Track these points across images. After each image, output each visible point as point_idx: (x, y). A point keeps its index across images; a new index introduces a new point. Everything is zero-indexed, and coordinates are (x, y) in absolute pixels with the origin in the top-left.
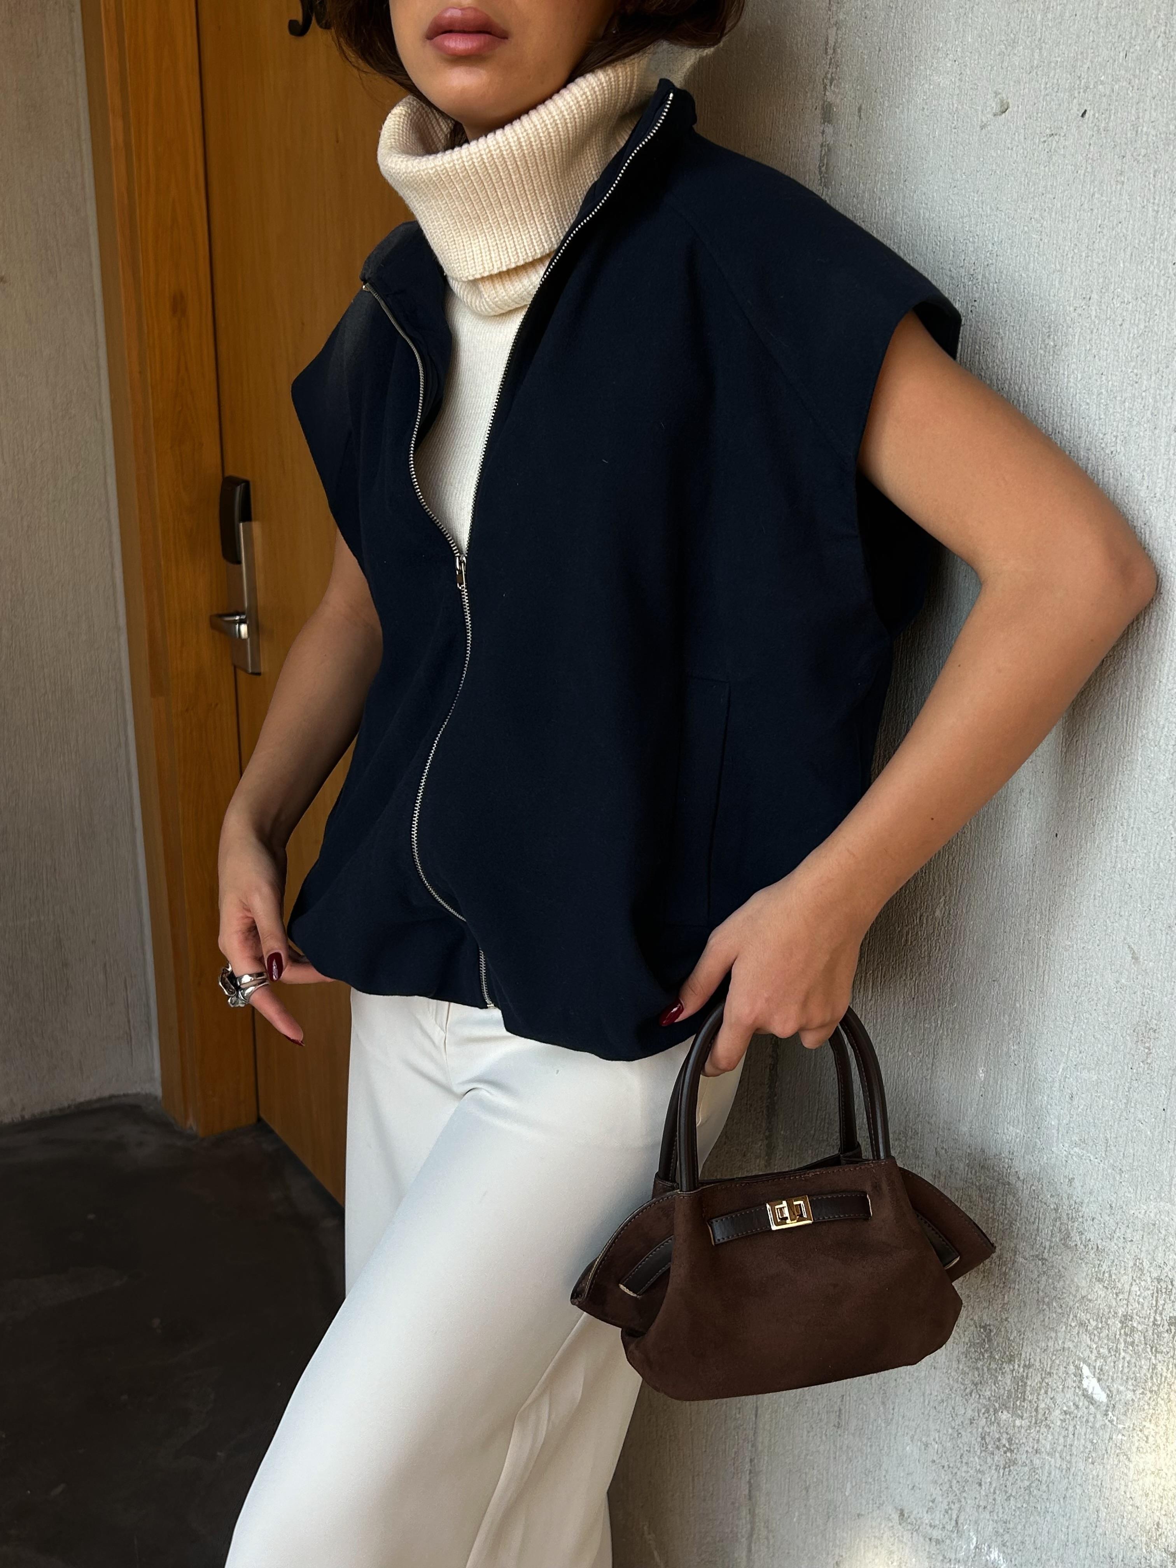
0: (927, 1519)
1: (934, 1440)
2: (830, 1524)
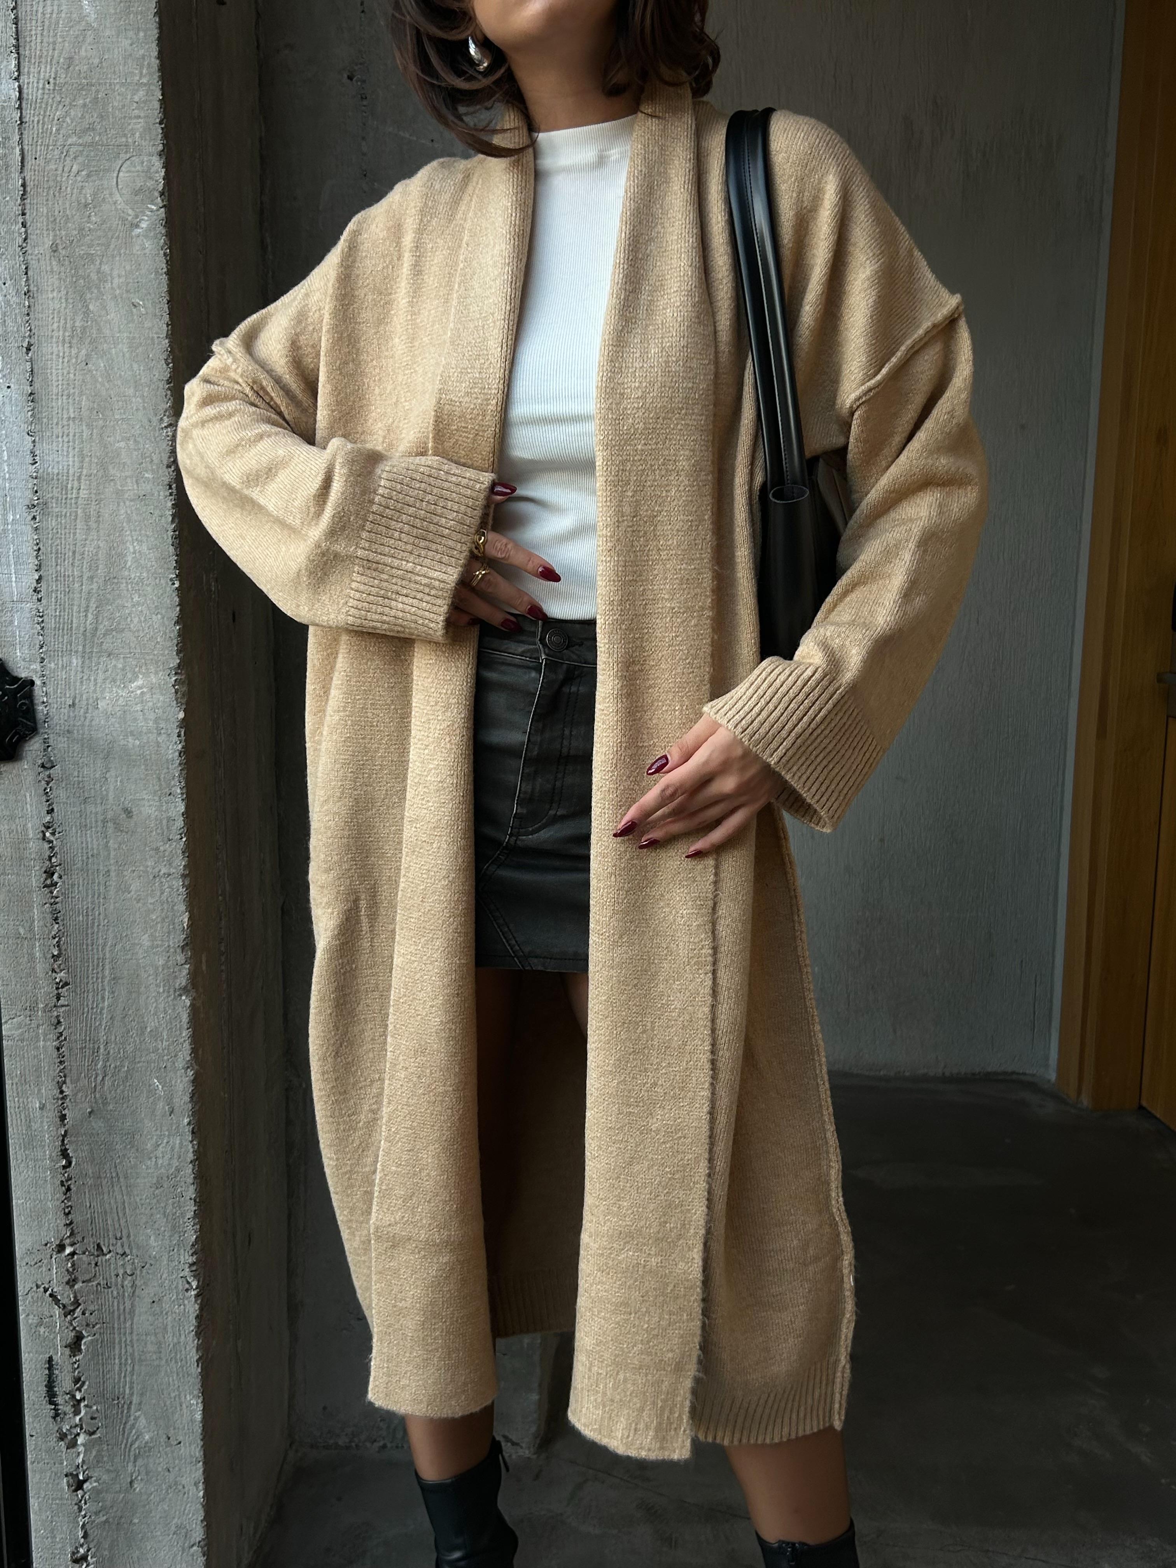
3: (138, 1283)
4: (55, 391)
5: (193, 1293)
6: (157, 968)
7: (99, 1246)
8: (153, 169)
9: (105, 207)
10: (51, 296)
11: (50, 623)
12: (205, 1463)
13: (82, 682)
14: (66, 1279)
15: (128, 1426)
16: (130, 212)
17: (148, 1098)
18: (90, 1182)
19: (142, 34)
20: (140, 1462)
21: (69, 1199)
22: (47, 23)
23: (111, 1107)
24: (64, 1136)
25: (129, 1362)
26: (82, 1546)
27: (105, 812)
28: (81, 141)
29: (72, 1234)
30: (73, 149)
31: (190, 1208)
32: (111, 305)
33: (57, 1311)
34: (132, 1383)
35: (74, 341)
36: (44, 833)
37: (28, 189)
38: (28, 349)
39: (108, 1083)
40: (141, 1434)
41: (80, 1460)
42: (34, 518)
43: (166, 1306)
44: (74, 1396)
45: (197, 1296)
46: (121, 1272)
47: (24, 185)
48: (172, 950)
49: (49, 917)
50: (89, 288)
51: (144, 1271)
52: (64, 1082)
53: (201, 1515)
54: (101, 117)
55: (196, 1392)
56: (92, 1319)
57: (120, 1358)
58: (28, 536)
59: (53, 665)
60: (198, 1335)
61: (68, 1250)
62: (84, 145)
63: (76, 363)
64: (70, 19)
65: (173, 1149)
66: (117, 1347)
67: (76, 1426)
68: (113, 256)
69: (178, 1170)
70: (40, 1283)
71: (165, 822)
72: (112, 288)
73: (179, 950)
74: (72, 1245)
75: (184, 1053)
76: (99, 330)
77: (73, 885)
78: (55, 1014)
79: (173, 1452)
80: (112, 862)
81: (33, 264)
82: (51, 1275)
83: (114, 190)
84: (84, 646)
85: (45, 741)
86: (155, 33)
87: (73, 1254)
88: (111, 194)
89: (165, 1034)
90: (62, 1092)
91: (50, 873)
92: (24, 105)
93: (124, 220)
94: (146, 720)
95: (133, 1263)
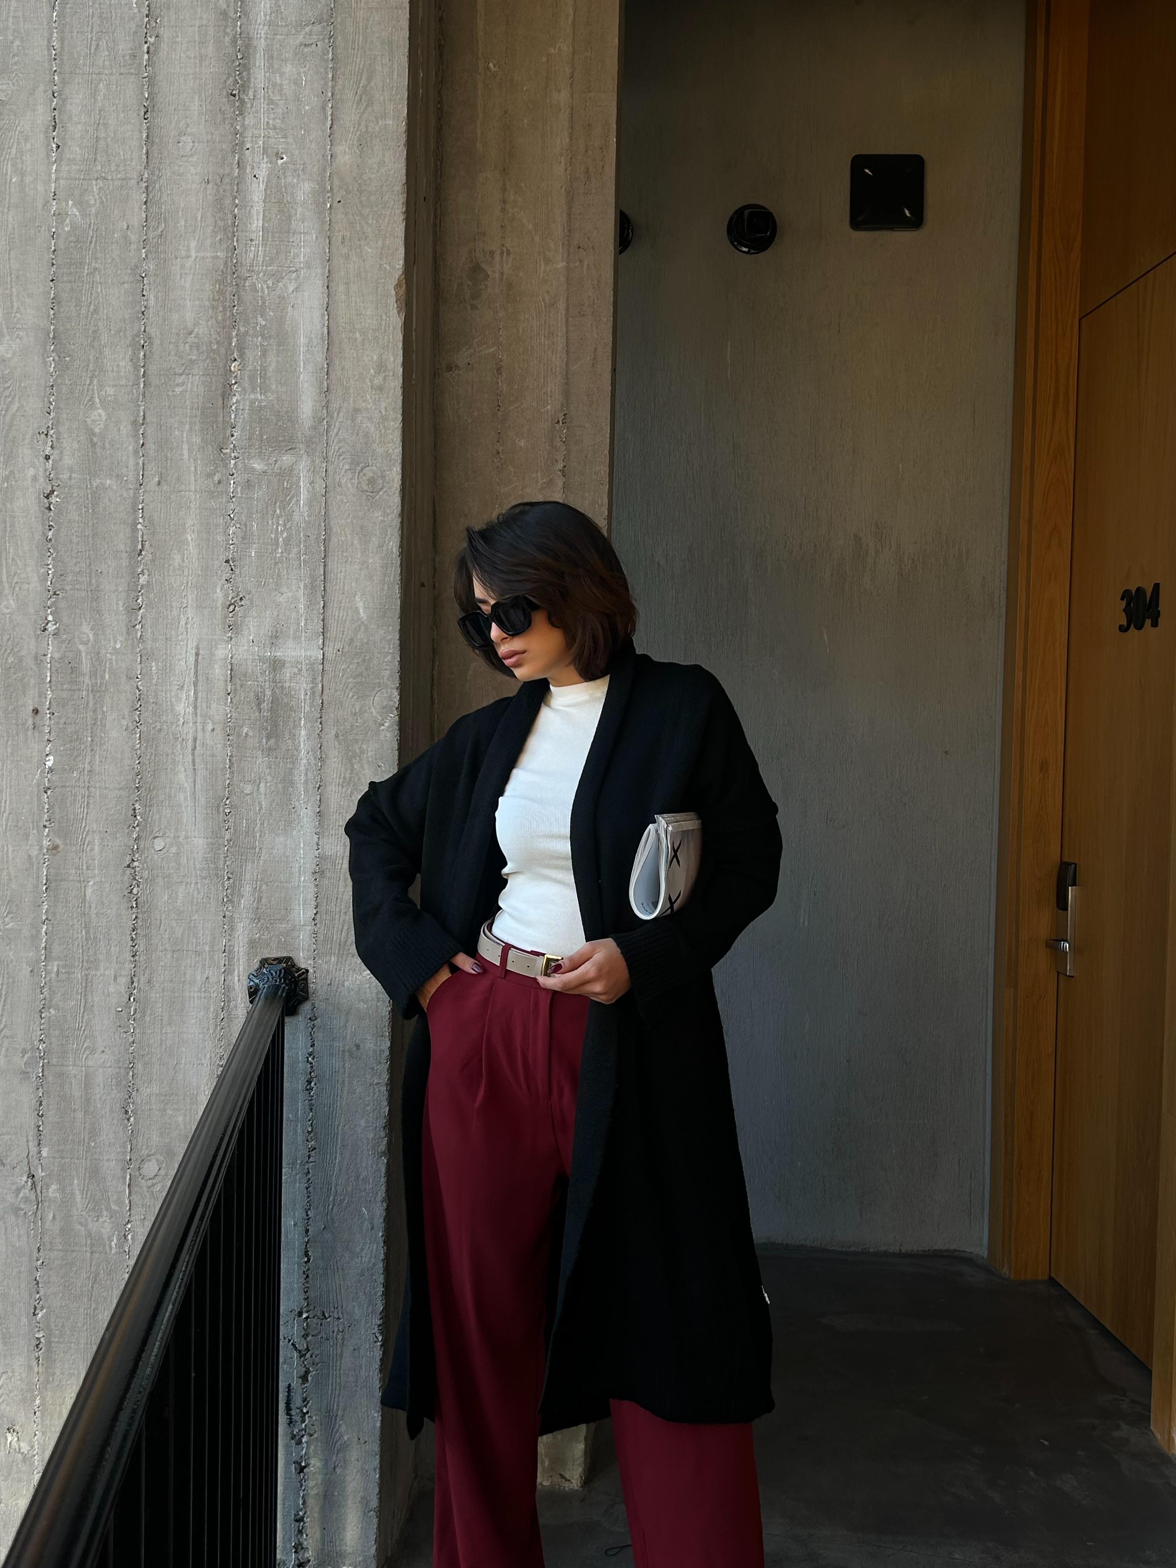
3: (346, 1336)
4: (332, 811)
5: (379, 1344)
6: (369, 1140)
7: (323, 1312)
8: (393, 696)
9: (366, 715)
10: (333, 760)
11: (321, 937)
12: (381, 1456)
13: (336, 972)
14: (303, 1333)
15: (335, 1430)
16: (379, 717)
17: (359, 1219)
18: (321, 1272)
19: (391, 628)
20: (340, 1455)
21: (307, 1282)
22: (340, 621)
23: (336, 1225)
24: (307, 1243)
25: (338, 1388)
26: (301, 1510)
27: (344, 1046)
28: (354, 681)
29: (308, 1305)
30: (350, 685)
31: (380, 1289)
32: (366, 766)
33: (295, 1354)
34: (338, 1402)
35: (345, 784)
36: (308, 1058)
37: (324, 705)
38: (319, 788)
39: (335, 1210)
40: (342, 1435)
41: (304, 1452)
42: (316, 879)
43: (362, 1352)
44: (302, 1411)
45: (381, 1346)
46: (336, 1330)
47: (322, 703)
48: (378, 1129)
49: (307, 1108)
50: (355, 757)
51: (350, 1329)
52: (309, 1209)
53: (377, 1490)
54: (367, 669)
55: (377, 1409)
56: (317, 1360)
57: (332, 1385)
58: (312, 890)
59: (320, 961)
60: (381, 1371)
61: (304, 1316)
62: (356, 683)
63: (345, 796)
64: (353, 620)
65: (372, 1252)
66: (331, 1378)
67: (303, 1430)
68: (369, 741)
69: (374, 1264)
70: (286, 1336)
71: (378, 1052)
72: (368, 757)
73: (382, 1129)
74: (307, 1312)
75: (381, 1193)
76: (359, 779)
77: (323, 1089)
78: (307, 1167)
79: (361, 1448)
80: (346, 1075)
81: (325, 744)
82: (294, 1331)
83: (372, 706)
84: (339, 951)
85: (313, 1004)
86: (398, 627)
87: (307, 1318)
88: (369, 708)
89: (371, 1180)
90: (307, 1215)
91: (309, 1082)
92: (325, 662)
93: (375, 721)
94: (371, 993)
95: (344, 1324)
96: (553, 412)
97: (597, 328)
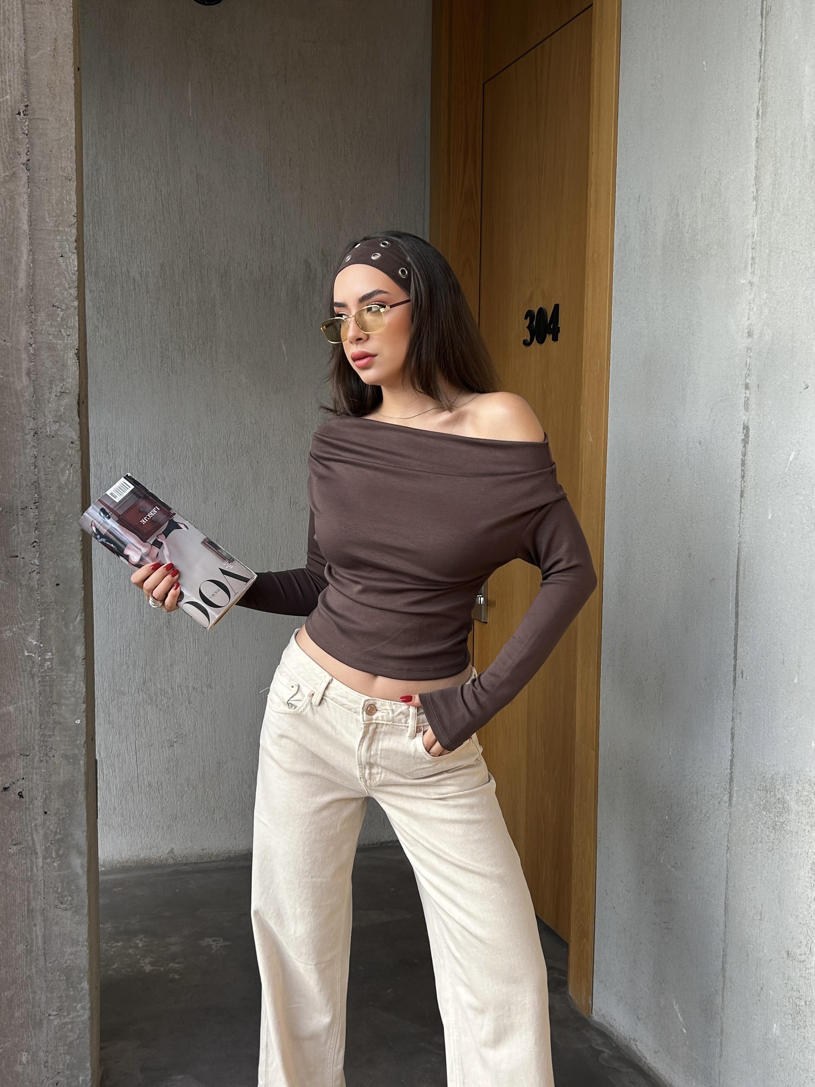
0: (798, 952)
1: (800, 913)
2: (758, 969)
96: (13, 103)
97: (56, 18)
